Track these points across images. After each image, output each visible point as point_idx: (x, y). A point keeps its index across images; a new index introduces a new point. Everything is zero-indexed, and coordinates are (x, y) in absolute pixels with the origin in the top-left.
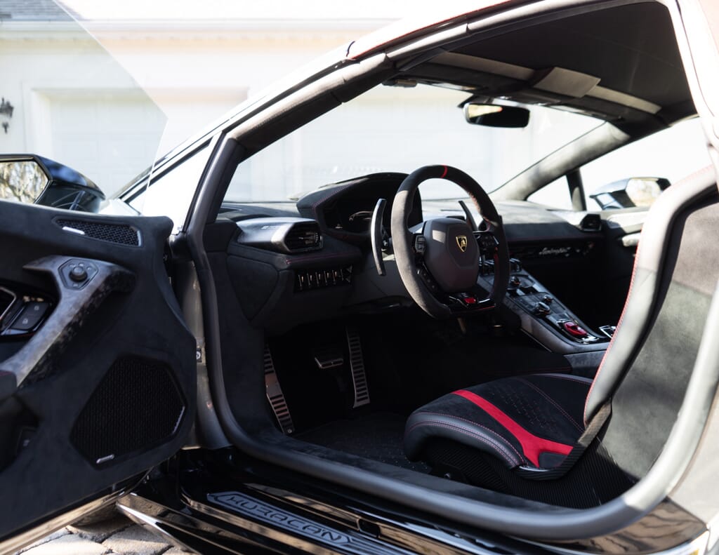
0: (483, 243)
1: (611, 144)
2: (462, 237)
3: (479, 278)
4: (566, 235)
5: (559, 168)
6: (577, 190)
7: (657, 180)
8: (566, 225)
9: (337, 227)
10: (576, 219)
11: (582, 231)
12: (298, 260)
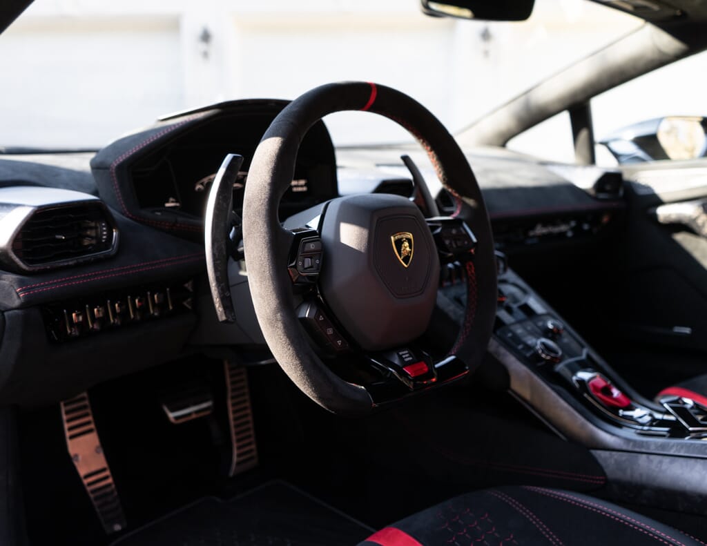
0: (447, 242)
1: (652, 60)
2: (404, 236)
3: (440, 293)
4: (571, 204)
5: (560, 100)
6: (584, 134)
7: (701, 119)
8: (571, 188)
9: (167, 205)
10: (585, 179)
11: (595, 198)
12: (47, 286)
